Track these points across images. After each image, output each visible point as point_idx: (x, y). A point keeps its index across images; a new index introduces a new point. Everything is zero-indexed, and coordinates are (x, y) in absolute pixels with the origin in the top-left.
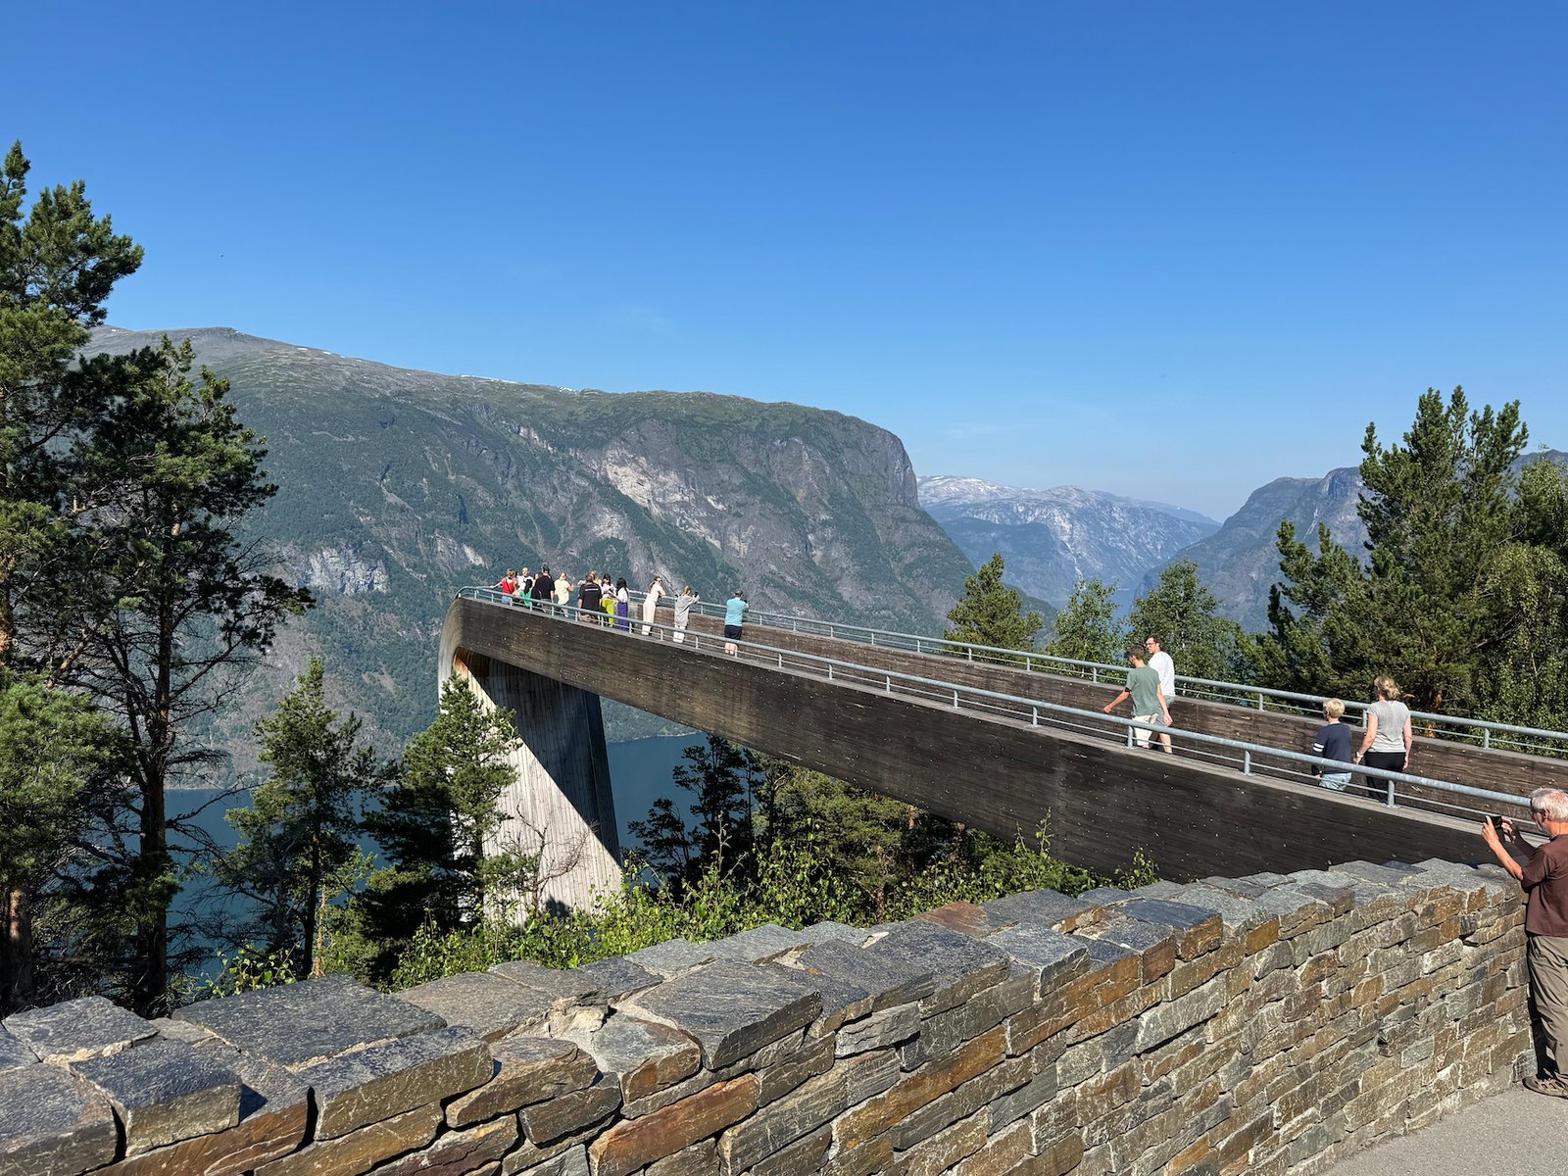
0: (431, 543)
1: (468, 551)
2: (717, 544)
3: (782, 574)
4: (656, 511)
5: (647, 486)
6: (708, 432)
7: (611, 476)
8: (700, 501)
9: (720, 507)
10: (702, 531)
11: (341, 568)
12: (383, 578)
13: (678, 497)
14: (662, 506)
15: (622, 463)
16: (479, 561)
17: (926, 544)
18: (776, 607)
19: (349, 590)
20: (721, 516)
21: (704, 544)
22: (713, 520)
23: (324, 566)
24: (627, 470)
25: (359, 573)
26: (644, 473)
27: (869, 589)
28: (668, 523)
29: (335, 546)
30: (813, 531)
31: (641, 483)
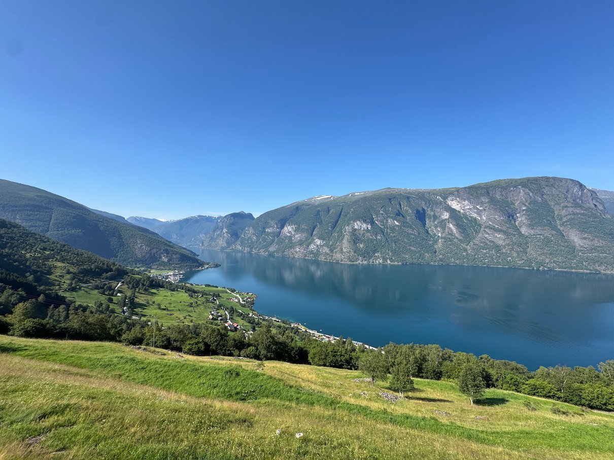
0: (387, 220)
1: (395, 222)
2: (479, 218)
3: (494, 225)
4: (462, 211)
5: (459, 205)
6: (481, 189)
7: (450, 204)
8: (475, 208)
9: (481, 208)
10: (475, 215)
11: (360, 225)
12: (370, 227)
13: (468, 207)
14: (463, 210)
15: (452, 200)
16: (398, 224)
17: (574, 214)
18: (489, 234)
19: (362, 229)
20: (481, 211)
21: (475, 219)
22: (479, 213)
23: (357, 224)
24: (454, 202)
25: (364, 226)
26: (458, 202)
27: (532, 229)
28: (465, 215)
29: (359, 221)
30: (519, 213)
31: (458, 205)
